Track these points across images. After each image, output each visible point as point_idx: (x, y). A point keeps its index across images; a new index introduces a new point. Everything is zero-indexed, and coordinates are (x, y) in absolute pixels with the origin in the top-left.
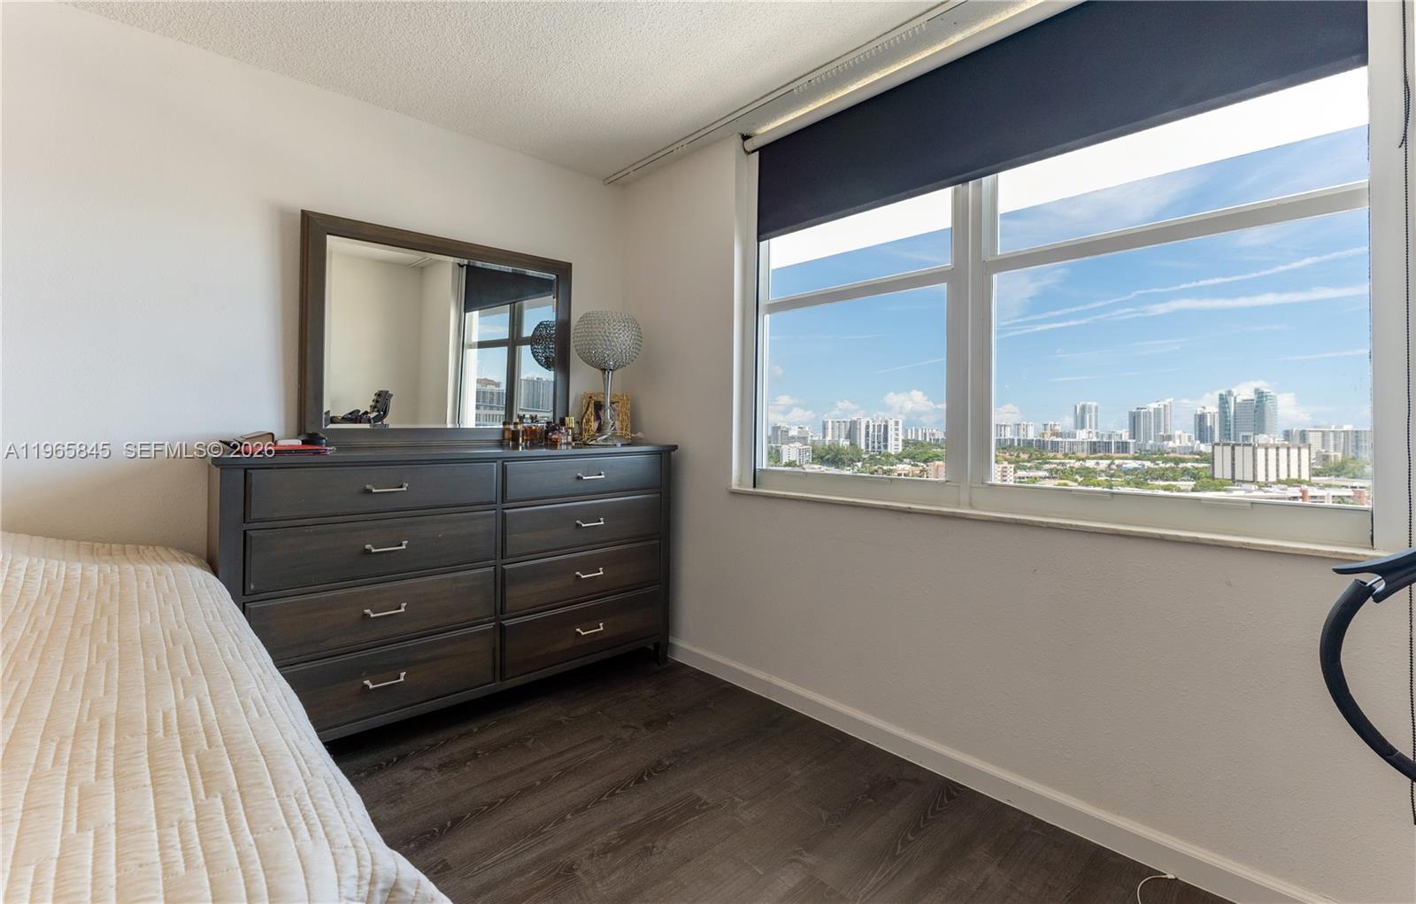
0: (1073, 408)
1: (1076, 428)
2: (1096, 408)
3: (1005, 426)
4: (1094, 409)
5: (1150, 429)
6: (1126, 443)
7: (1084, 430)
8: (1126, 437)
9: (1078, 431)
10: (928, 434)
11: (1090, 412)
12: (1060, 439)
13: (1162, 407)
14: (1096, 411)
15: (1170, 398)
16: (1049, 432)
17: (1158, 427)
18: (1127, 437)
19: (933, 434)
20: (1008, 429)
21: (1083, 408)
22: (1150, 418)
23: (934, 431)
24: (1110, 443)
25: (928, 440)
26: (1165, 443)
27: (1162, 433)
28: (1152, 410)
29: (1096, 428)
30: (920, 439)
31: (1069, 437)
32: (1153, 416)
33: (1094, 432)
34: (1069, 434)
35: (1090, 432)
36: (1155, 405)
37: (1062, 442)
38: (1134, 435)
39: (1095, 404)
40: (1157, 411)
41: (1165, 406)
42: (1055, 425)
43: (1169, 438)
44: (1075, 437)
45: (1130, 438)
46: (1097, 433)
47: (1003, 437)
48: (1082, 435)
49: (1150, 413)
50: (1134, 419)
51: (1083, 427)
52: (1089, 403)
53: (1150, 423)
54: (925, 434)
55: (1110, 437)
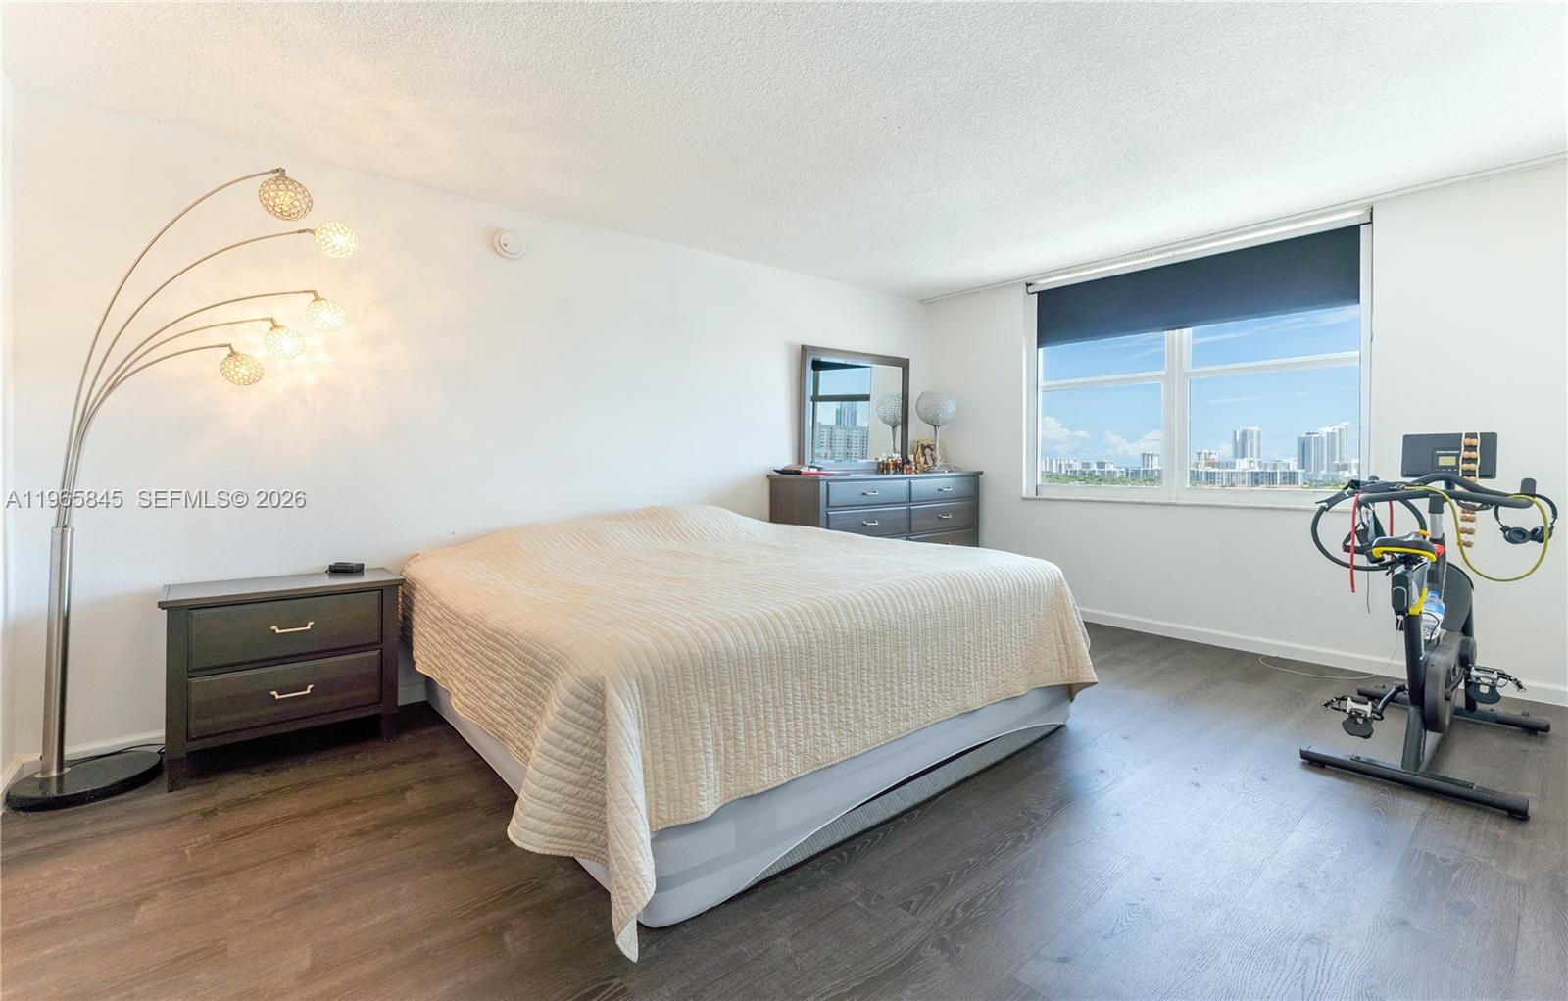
0: (1231, 435)
1: (1236, 457)
2: (1259, 433)
3: (1152, 455)
4: (1256, 436)
5: (1322, 456)
6: (1294, 473)
7: (1245, 459)
8: (1293, 467)
9: (1238, 460)
10: (1063, 466)
11: (1252, 438)
12: (1216, 470)
13: (1336, 431)
14: (1259, 437)
15: (1346, 421)
16: (1203, 461)
17: (1332, 456)
18: (1295, 467)
19: (1070, 466)
20: (1156, 459)
21: (1244, 434)
22: (1323, 444)
23: (1071, 462)
24: (1274, 474)
25: (1064, 472)
26: (1341, 472)
27: (1336, 462)
28: (1324, 436)
29: (1259, 457)
30: (1054, 471)
31: (1227, 467)
32: (1325, 441)
33: (1256, 460)
34: (1227, 464)
35: (1251, 461)
36: (1329, 430)
37: (1219, 473)
38: (1303, 464)
39: (1257, 429)
40: (1331, 436)
41: (1340, 430)
42: (1211, 454)
43: (1345, 467)
44: (1234, 467)
45: (1299, 468)
46: (1260, 462)
47: (1150, 468)
48: (1242, 465)
49: (1322, 439)
50: (1304, 447)
51: (1243, 456)
52: (1250, 428)
53: (1322, 450)
54: (1061, 465)
55: (1275, 466)
